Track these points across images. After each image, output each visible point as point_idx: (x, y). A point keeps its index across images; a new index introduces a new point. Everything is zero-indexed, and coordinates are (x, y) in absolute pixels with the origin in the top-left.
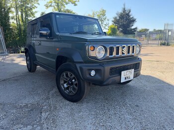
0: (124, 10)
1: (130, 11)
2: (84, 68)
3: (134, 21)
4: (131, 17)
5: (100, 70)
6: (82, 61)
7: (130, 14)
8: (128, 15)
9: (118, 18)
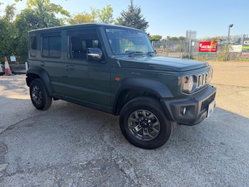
0: (132, 9)
1: (139, 12)
2: (176, 105)
3: (145, 25)
4: (142, 19)
5: (194, 106)
6: (172, 96)
7: (140, 14)
8: (137, 16)
9: (124, 20)
